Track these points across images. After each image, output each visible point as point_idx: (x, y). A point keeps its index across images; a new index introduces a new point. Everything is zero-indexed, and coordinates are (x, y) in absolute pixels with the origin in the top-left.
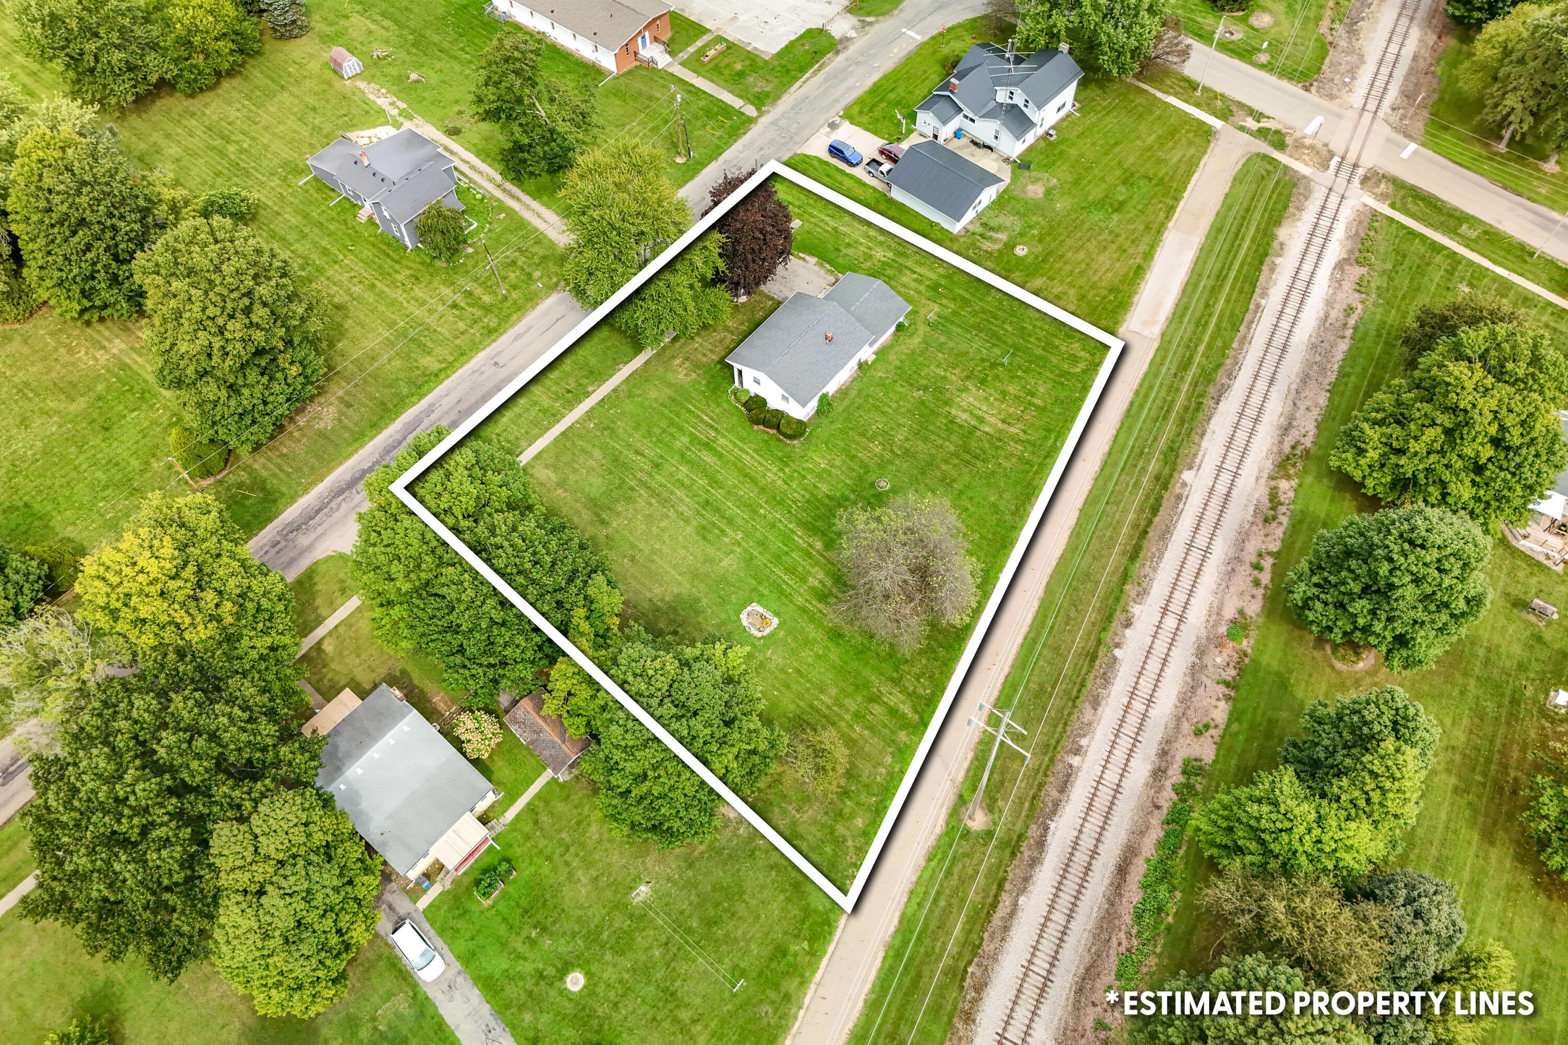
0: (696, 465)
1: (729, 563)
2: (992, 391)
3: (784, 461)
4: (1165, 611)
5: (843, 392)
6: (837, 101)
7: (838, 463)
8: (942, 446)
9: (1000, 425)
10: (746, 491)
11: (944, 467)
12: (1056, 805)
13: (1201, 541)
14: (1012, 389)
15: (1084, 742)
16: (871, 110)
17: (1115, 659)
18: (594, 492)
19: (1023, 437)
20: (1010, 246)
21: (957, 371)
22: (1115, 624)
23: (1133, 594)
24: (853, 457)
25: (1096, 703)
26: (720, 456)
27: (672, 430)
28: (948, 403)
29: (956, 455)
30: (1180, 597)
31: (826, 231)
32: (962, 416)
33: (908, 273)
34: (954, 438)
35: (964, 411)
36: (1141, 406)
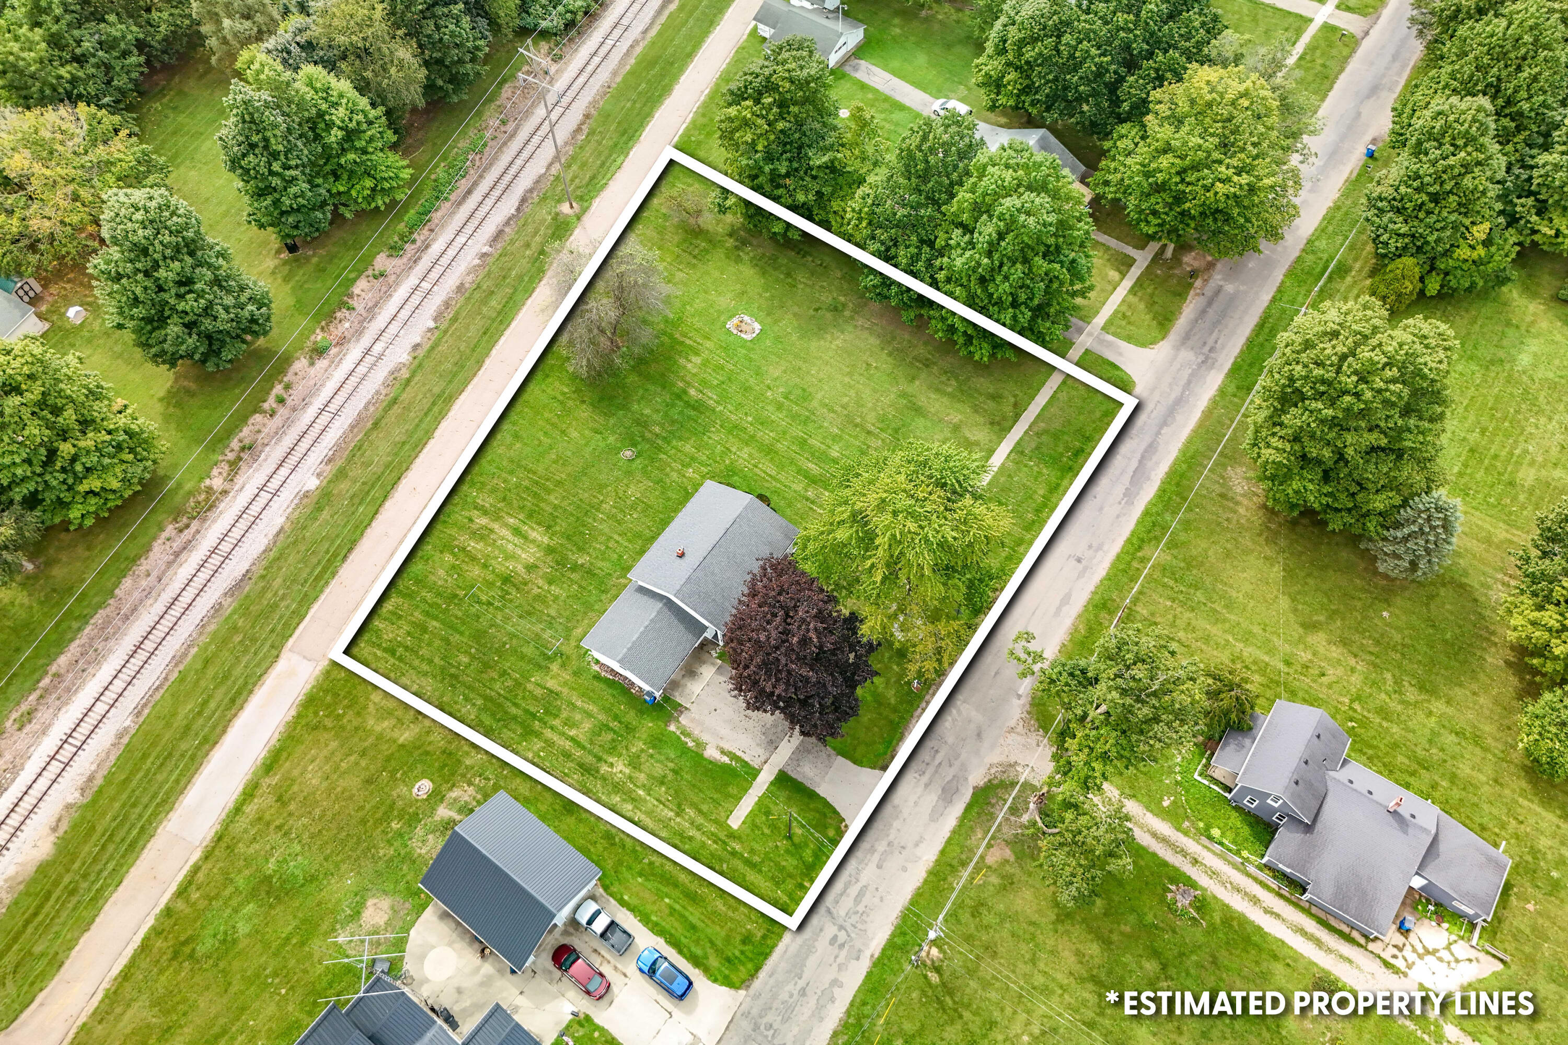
0: (821, 457)
1: (775, 370)
2: (499, 569)
4: (380, 357)
7: (674, 475)
8: (564, 499)
9: (496, 527)
10: (767, 436)
11: (564, 475)
12: (507, 223)
13: (324, 420)
14: (476, 571)
15: (477, 261)
17: (435, 319)
18: (921, 423)
19: (472, 514)
20: (436, 796)
21: (536, 591)
22: (426, 347)
23: (404, 370)
24: (659, 483)
25: (460, 288)
26: (799, 471)
28: (550, 550)
29: (549, 492)
30: (362, 370)
31: (694, 805)
32: (537, 534)
33: (582, 738)
34: (549, 509)
35: (533, 541)
36: (335, 555)
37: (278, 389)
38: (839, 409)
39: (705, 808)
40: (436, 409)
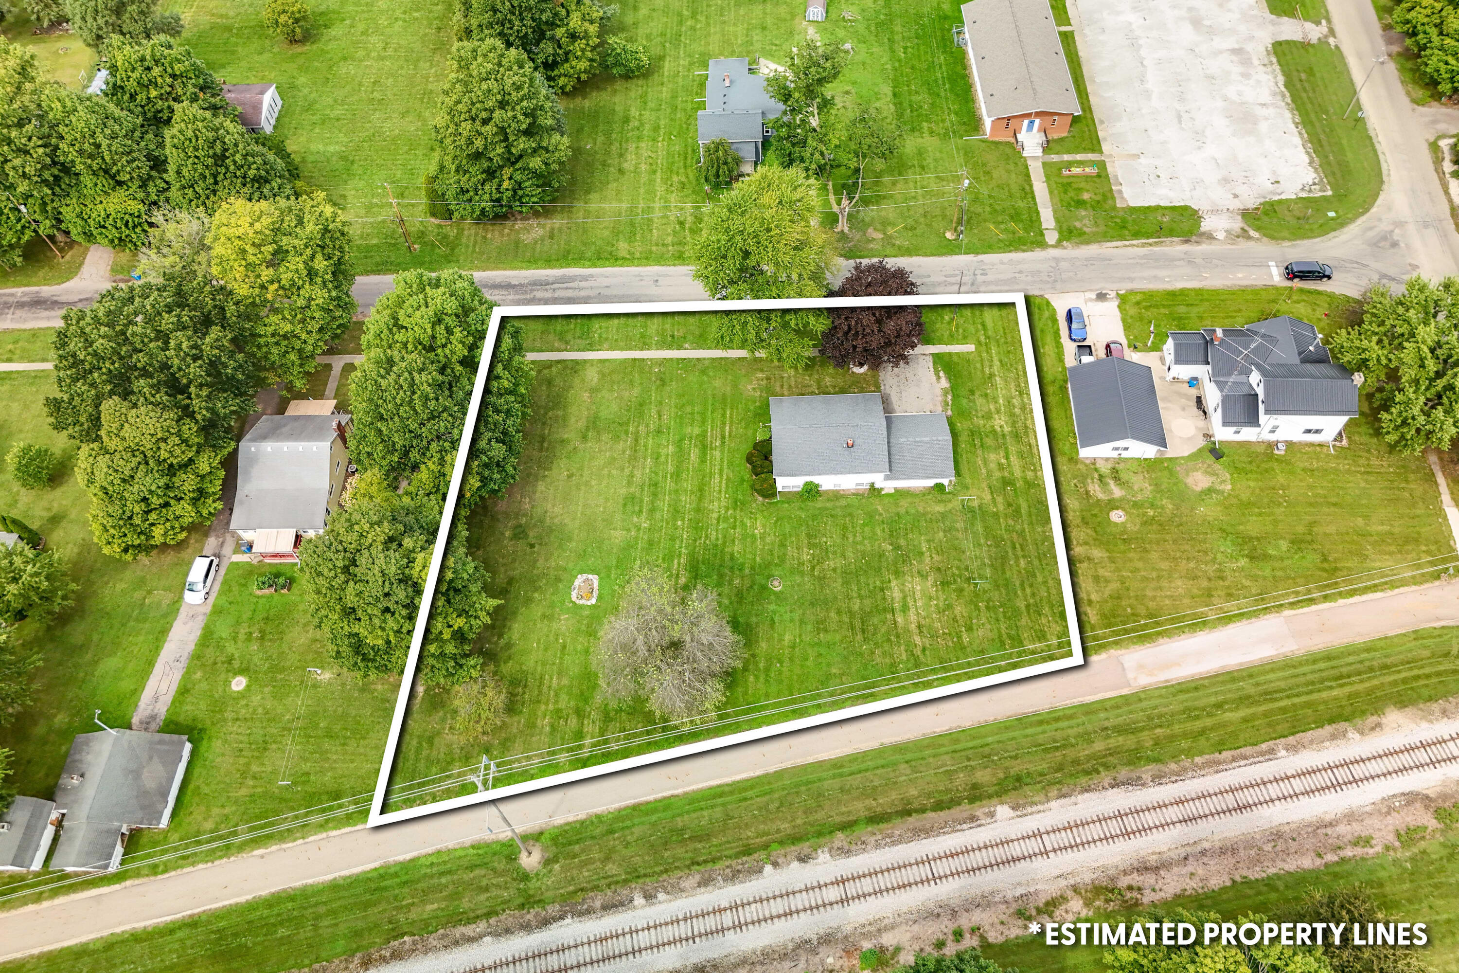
0: (681, 455)
1: (618, 536)
2: (942, 597)
3: (736, 504)
4: (841, 881)
5: (837, 495)
6: (1131, 280)
7: (768, 540)
8: (850, 599)
9: (913, 627)
10: (687, 501)
11: (833, 614)
12: (589, 912)
13: (942, 867)
14: (959, 609)
15: (660, 895)
16: (1147, 308)
17: (760, 871)
18: (604, 414)
19: (918, 651)
20: (1113, 505)
21: (937, 558)
22: (794, 849)
23: (837, 844)
24: (782, 545)
25: (705, 882)
26: (703, 461)
27: (698, 417)
28: (897, 573)
30: (867, 885)
31: (983, 371)
32: (895, 593)
33: (1002, 454)
34: (867, 602)
35: (902, 591)
36: (1041, 723)
38: (627, 471)
39: (978, 365)
40: (855, 767)
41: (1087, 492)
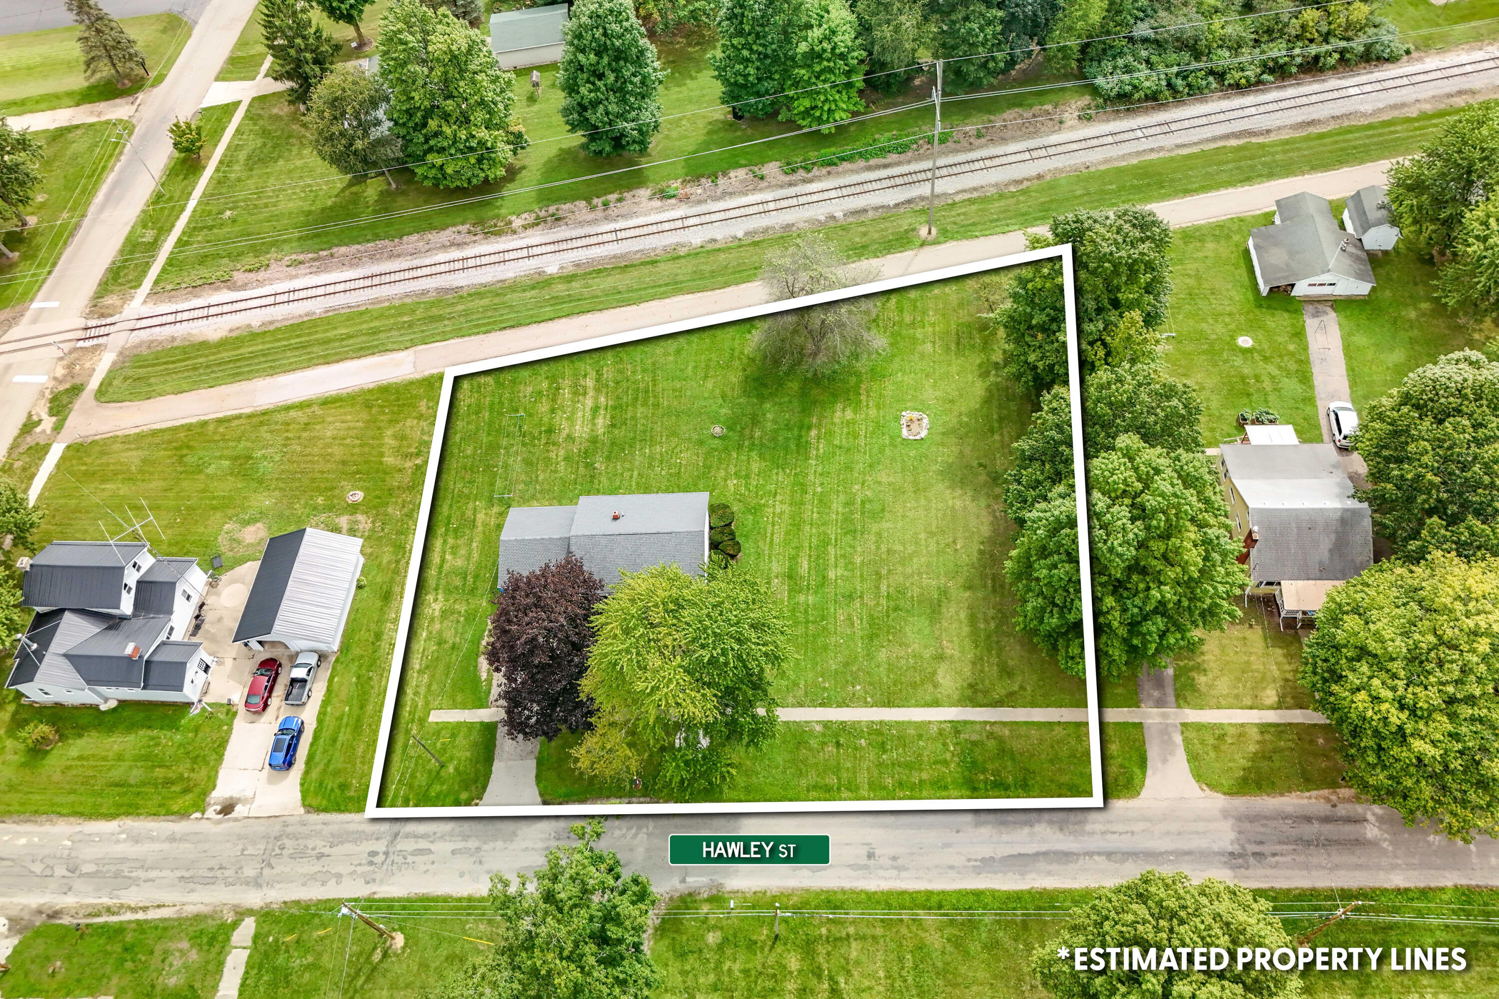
0: (819, 569)
2: (556, 420)
3: (755, 510)
4: (684, 228)
7: (722, 473)
9: (591, 393)
10: (811, 512)
13: (608, 237)
14: (545, 409)
15: (822, 218)
19: (591, 374)
20: (354, 509)
21: (553, 455)
23: (686, 249)
24: (708, 468)
25: (788, 226)
26: (792, 559)
28: (594, 441)
29: (645, 404)
30: (666, 226)
31: (432, 676)
32: (601, 422)
33: (446, 567)
34: (629, 415)
35: (594, 424)
36: (501, 322)
37: (613, 197)
38: (884, 548)
39: (434, 687)
40: (664, 290)
41: (373, 522)
